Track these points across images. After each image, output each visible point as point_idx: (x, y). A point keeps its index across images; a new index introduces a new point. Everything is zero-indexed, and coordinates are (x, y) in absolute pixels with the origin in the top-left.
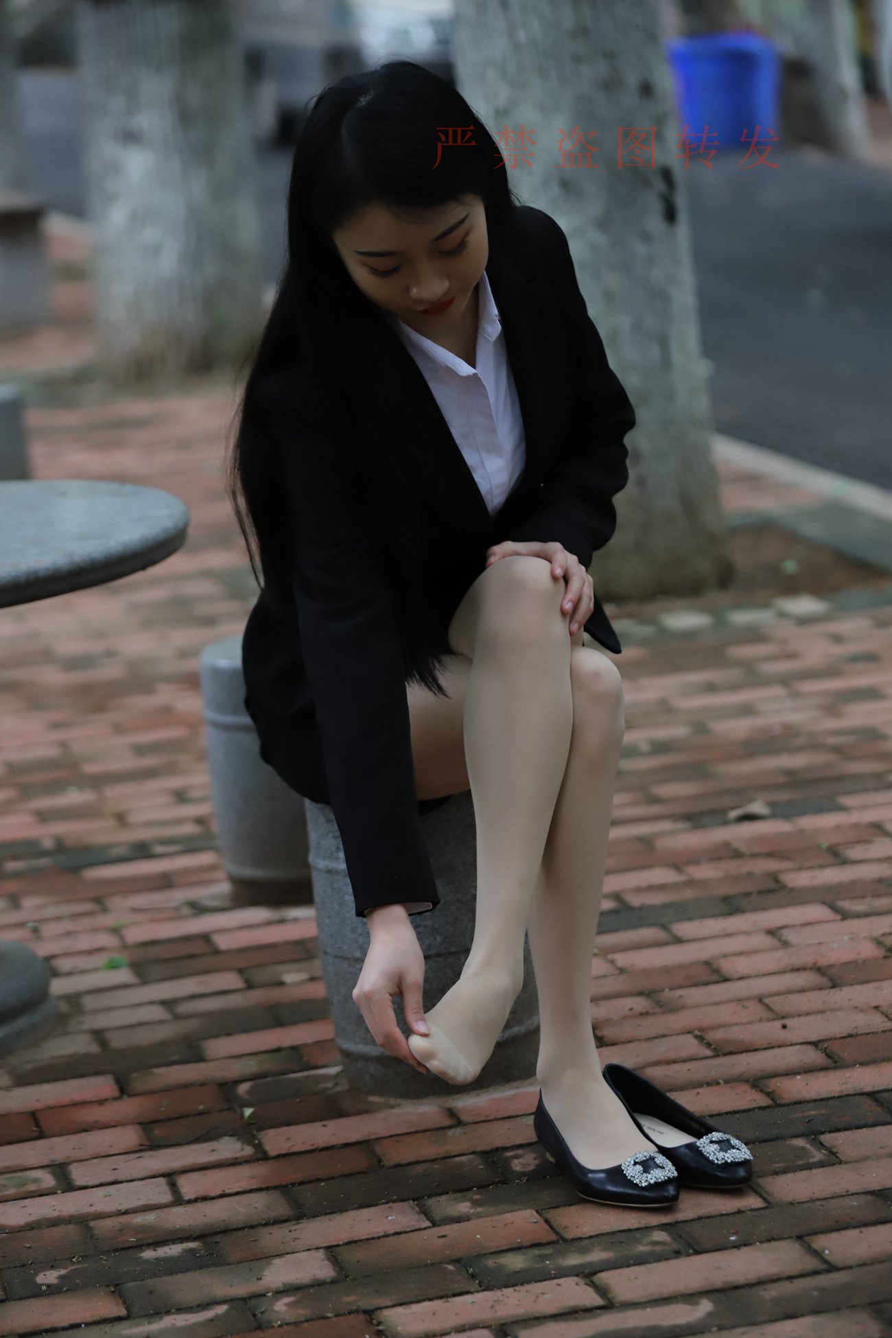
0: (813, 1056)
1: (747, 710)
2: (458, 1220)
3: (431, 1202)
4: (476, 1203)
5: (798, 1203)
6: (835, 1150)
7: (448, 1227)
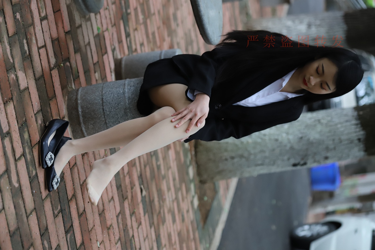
0: (81, 210)
1: (169, 189)
2: (36, 121)
3: (41, 113)
4: (41, 125)
5: (44, 208)
6: (57, 216)
7: (34, 118)
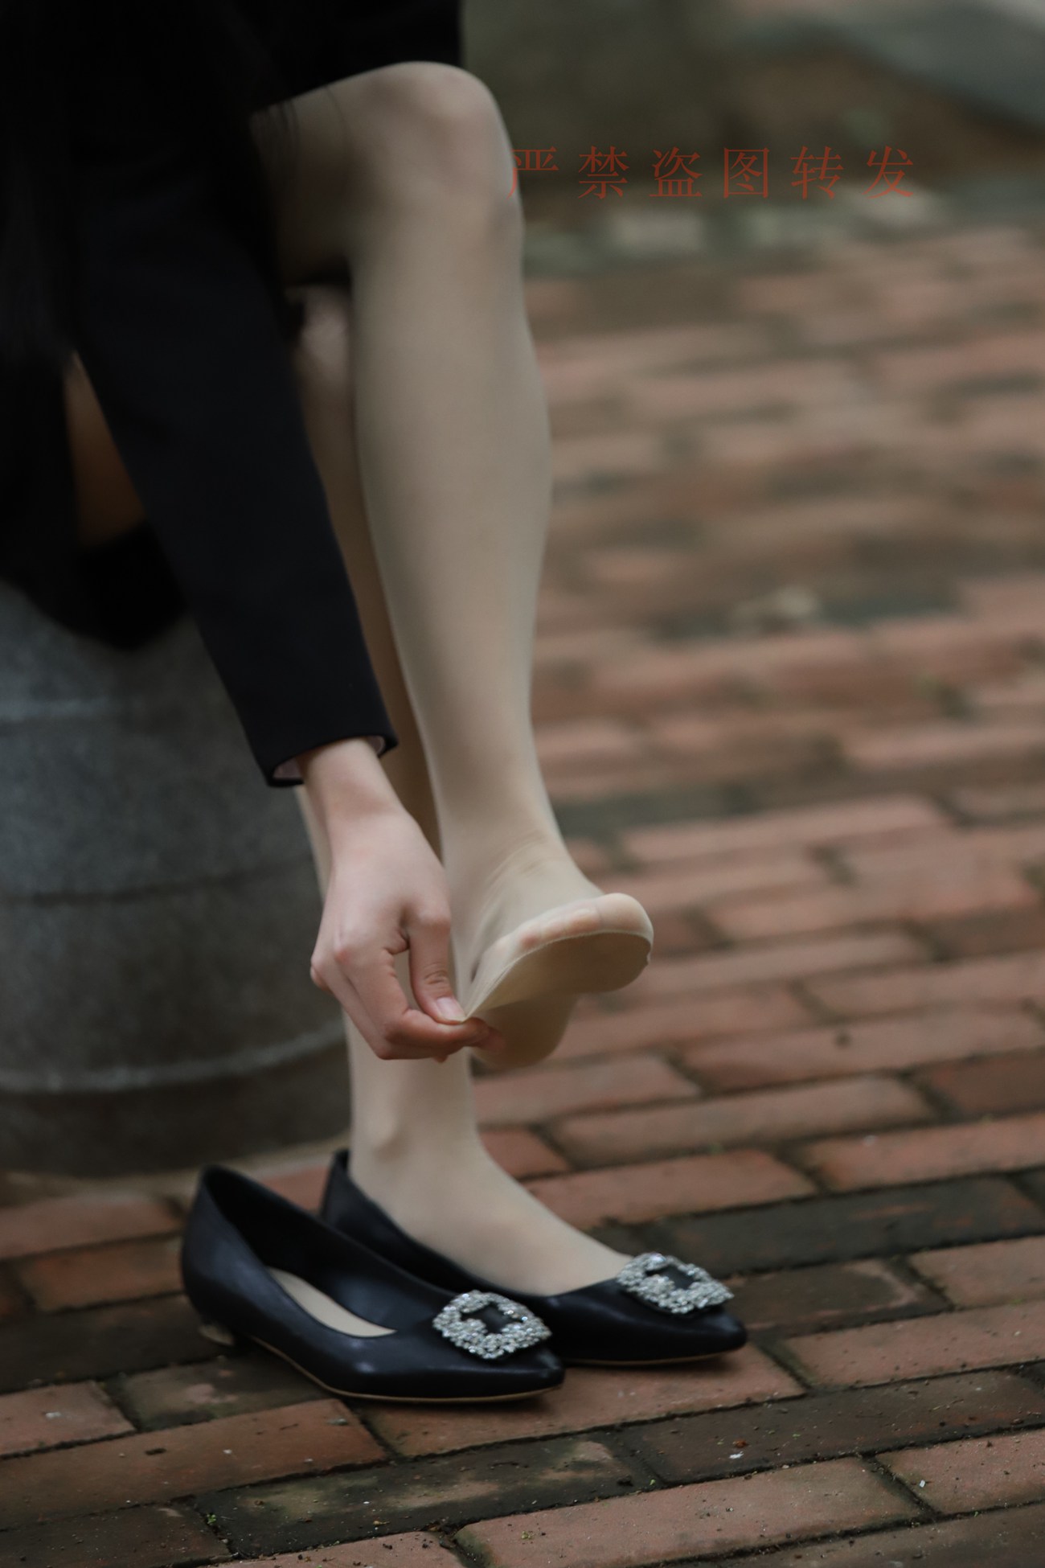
0: (898, 1100)
2: (188, 1418)
3: (136, 1385)
4: (222, 1386)
5: (867, 1387)
6: (940, 1284)
7: (167, 1433)
